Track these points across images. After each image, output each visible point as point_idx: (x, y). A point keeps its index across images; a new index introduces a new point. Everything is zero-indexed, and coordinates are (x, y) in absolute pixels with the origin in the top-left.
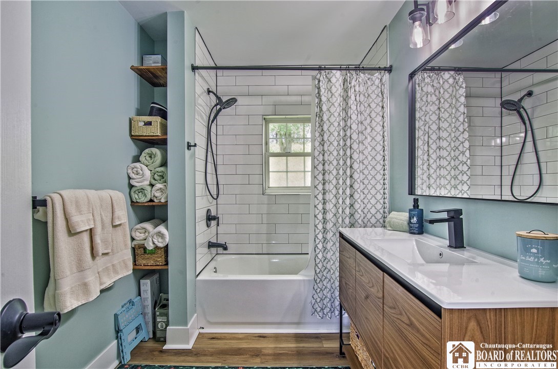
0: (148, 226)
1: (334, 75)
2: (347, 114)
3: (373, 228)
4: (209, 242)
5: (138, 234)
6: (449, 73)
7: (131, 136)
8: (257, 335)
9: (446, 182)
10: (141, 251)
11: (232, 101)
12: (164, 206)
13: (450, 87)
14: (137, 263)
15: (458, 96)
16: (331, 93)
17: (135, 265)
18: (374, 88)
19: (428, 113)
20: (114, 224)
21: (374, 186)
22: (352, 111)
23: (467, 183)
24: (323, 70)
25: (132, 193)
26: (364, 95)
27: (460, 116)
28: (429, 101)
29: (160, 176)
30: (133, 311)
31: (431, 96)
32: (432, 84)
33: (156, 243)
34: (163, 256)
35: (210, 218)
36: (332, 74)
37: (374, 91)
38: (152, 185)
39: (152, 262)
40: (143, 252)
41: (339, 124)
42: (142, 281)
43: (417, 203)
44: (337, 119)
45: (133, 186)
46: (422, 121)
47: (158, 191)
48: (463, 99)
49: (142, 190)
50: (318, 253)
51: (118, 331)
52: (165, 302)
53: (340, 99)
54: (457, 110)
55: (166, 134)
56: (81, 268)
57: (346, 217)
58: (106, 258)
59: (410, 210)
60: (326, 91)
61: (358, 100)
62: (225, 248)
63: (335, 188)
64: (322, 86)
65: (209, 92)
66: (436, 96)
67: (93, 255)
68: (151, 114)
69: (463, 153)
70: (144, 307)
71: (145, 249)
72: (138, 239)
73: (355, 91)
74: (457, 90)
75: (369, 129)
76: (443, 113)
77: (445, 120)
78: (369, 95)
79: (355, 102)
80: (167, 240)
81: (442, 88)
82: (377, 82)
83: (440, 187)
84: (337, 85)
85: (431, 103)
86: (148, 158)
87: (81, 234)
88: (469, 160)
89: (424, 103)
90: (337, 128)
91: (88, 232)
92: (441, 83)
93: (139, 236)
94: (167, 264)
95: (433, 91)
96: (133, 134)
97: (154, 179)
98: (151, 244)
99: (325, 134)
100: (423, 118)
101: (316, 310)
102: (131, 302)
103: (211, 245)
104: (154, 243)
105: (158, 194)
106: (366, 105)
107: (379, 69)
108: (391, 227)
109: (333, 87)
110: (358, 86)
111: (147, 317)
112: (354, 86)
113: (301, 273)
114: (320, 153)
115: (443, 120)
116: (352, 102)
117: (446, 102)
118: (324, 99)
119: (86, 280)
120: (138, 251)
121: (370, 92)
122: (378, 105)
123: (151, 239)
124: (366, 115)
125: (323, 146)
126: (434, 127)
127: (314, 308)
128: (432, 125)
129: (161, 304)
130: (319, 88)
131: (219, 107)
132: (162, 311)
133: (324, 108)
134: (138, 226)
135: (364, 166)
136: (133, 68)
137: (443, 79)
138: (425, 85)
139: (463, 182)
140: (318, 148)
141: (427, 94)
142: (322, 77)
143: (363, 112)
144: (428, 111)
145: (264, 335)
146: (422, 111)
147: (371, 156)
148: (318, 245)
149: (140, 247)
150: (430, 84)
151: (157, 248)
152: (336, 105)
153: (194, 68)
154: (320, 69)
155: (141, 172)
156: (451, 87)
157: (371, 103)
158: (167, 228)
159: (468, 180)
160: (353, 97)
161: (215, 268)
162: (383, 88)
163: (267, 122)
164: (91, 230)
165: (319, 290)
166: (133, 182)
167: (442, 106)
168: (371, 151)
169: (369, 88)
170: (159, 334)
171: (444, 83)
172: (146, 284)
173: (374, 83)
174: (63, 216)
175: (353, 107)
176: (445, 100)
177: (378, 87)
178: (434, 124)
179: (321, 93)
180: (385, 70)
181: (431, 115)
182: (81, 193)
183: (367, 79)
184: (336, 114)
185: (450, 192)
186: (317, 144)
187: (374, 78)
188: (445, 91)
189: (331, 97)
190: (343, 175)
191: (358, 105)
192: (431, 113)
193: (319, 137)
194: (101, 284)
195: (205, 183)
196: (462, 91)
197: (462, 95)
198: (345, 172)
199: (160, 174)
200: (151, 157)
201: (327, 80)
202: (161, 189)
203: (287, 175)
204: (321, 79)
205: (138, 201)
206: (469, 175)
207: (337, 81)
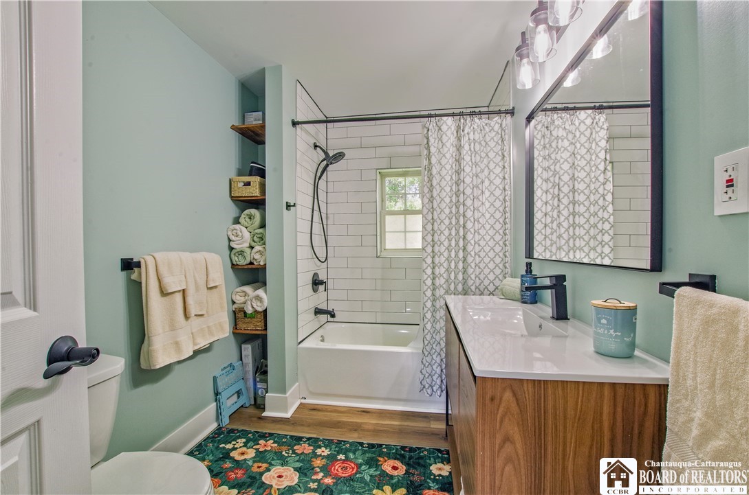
0: (248, 289)
1: (445, 122)
2: (460, 166)
3: (491, 296)
4: (316, 308)
5: (238, 297)
6: (586, 113)
7: (232, 197)
8: (360, 410)
9: (583, 243)
10: (241, 315)
11: (340, 156)
12: (264, 268)
13: (587, 129)
14: (238, 326)
15: (598, 139)
16: (442, 142)
17: (236, 329)
18: (493, 134)
19: (559, 161)
20: (209, 286)
21: (492, 249)
22: (465, 163)
23: (609, 245)
24: (433, 117)
25: (232, 256)
26: (480, 143)
27: (600, 164)
28: (559, 147)
29: (259, 238)
30: (233, 375)
31: (562, 141)
32: (563, 126)
33: (255, 307)
34: (263, 321)
35: (316, 283)
36: (442, 121)
37: (492, 138)
38: (252, 248)
39: (252, 326)
40: (243, 315)
41: (451, 178)
42: (243, 346)
43: (530, 268)
44: (450, 172)
45: (233, 248)
46: (551, 170)
47: (257, 254)
48: (603, 144)
49: (241, 253)
50: (427, 323)
51: (217, 394)
52: (264, 369)
53: (453, 149)
54: (597, 156)
55: (265, 195)
56: (173, 327)
57: (458, 283)
58: (201, 319)
59: (522, 276)
60: (437, 141)
61: (472, 149)
62: (333, 316)
63: (447, 250)
64: (431, 135)
65: (316, 146)
66: (569, 141)
67: (187, 316)
68: (250, 175)
69: (604, 208)
70: (245, 372)
71: (245, 313)
72: (238, 302)
73: (469, 139)
74: (597, 132)
75: (487, 183)
76: (580, 160)
77: (582, 168)
78: (487, 144)
79: (469, 152)
80: (266, 304)
81: (577, 130)
82: (497, 127)
83: (574, 249)
84: (449, 133)
85: (562, 149)
86: (248, 220)
87: (173, 295)
88: (612, 217)
89: (553, 149)
90: (449, 183)
91: (181, 293)
92: (577, 124)
93: (239, 299)
94: (266, 329)
95: (565, 135)
96: (233, 195)
97: (254, 241)
98: (251, 309)
99: (434, 190)
100: (552, 168)
101: (424, 387)
102: (231, 365)
103: (318, 312)
104: (253, 307)
105: (257, 256)
106: (483, 155)
107: (499, 112)
108: (503, 295)
109: (444, 136)
110: (472, 133)
111: (248, 383)
112: (468, 133)
113: (410, 345)
114: (429, 210)
115: (579, 168)
116: (465, 152)
117: (582, 147)
118: (433, 150)
119: (178, 339)
120: (238, 315)
121: (488, 139)
122: (497, 154)
123: (250, 303)
124: (483, 166)
125: (432, 203)
126: (566, 178)
127: (422, 384)
128: (563, 175)
129: (261, 370)
130: (428, 138)
131: (325, 162)
132: (262, 377)
133: (434, 160)
134: (239, 289)
135: (480, 225)
136: (233, 128)
137: (579, 119)
138: (555, 128)
139: (603, 243)
140: (427, 205)
141: (557, 138)
142: (431, 125)
143: (479, 163)
144: (559, 158)
145: (368, 410)
146: (551, 159)
147: (489, 213)
148: (426, 314)
149: (240, 311)
150: (560, 127)
151: (256, 311)
152: (448, 156)
153: (294, 124)
154: (430, 116)
155: (240, 234)
156: (589, 129)
157: (490, 151)
158: (266, 292)
159: (610, 241)
160: (467, 147)
161: (322, 336)
162: (503, 134)
163: (383, 176)
164: (184, 290)
165: (427, 364)
166: (233, 244)
167: (578, 152)
168: (490, 207)
169: (487, 135)
170: (259, 401)
171: (580, 124)
172: (248, 349)
173: (493, 129)
174: (156, 277)
175: (467, 158)
176: (582, 145)
177: (498, 133)
178: (566, 174)
179: (430, 144)
180: (507, 113)
181: (563, 164)
182: (173, 256)
183: (484, 124)
184: (448, 167)
185: (588, 255)
186: (426, 200)
187: (493, 124)
188: (582, 133)
189: (442, 147)
190: (456, 235)
191: (473, 155)
192: (562, 161)
193: (428, 192)
194: (195, 344)
195: (310, 245)
196: (603, 133)
197: (603, 138)
198: (458, 232)
199: (259, 236)
200: (250, 218)
201: (437, 128)
202: (260, 251)
203: (405, 235)
204: (430, 128)
205: (238, 263)
206: (612, 234)
207: (448, 129)
